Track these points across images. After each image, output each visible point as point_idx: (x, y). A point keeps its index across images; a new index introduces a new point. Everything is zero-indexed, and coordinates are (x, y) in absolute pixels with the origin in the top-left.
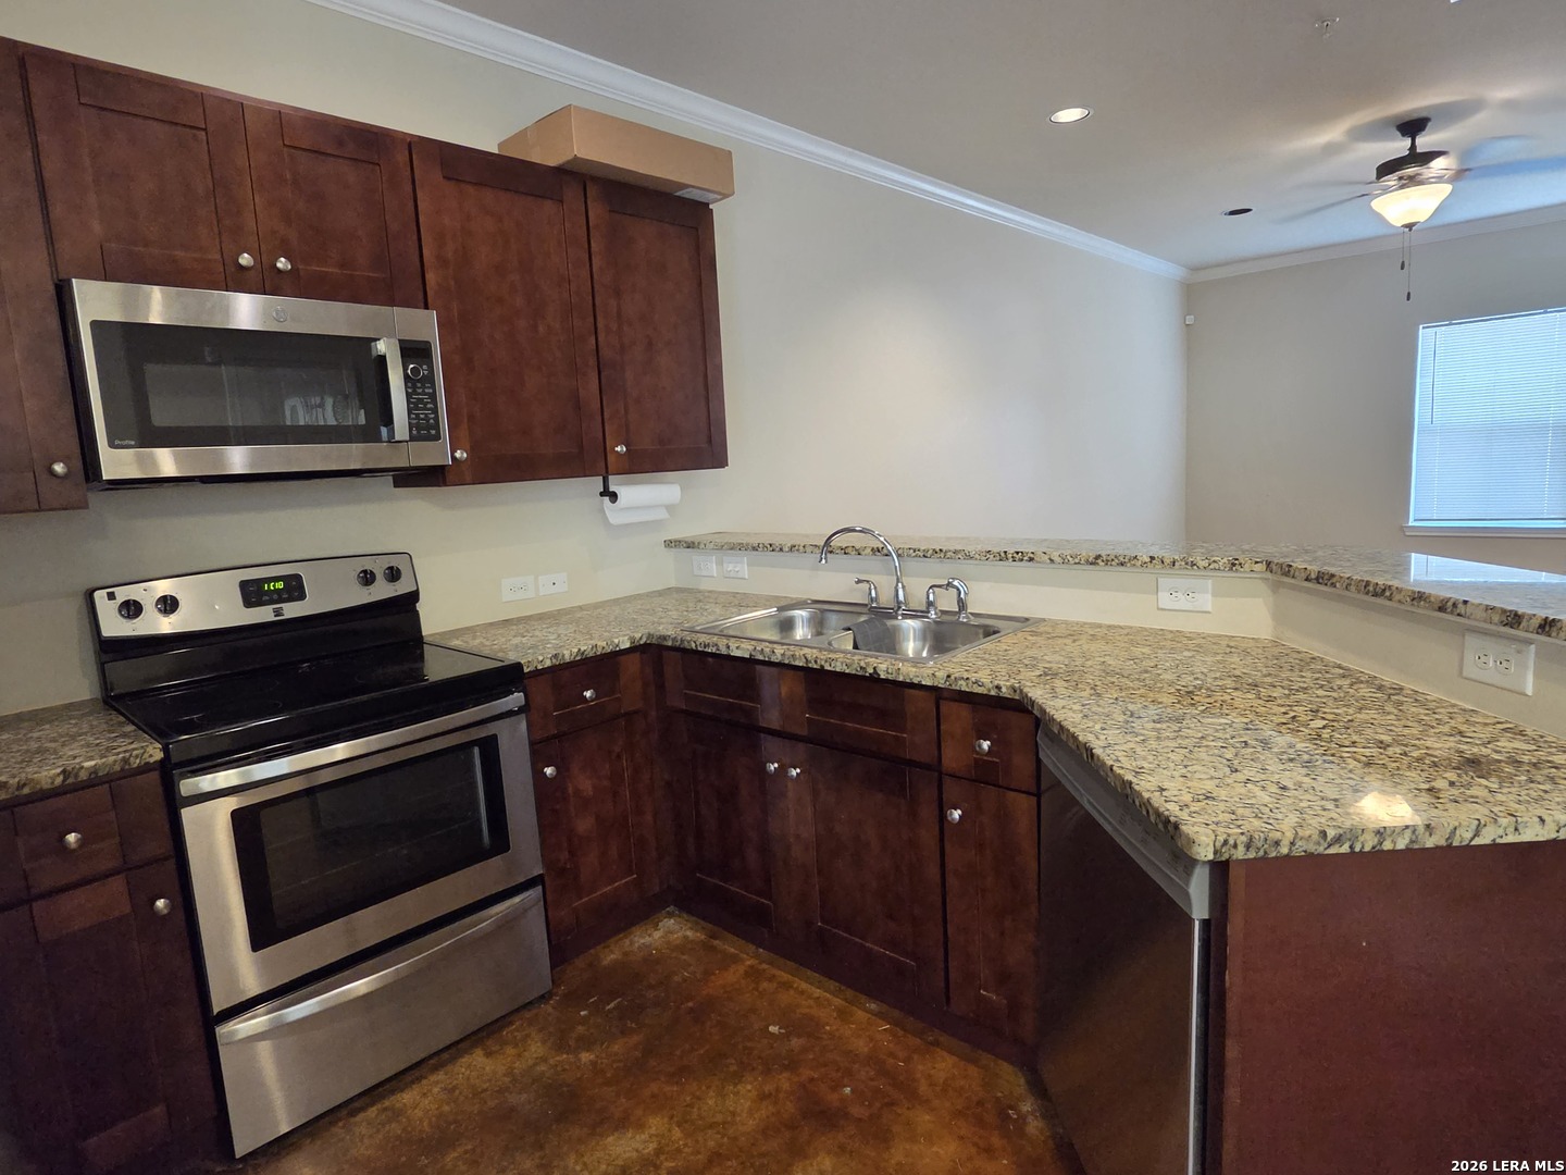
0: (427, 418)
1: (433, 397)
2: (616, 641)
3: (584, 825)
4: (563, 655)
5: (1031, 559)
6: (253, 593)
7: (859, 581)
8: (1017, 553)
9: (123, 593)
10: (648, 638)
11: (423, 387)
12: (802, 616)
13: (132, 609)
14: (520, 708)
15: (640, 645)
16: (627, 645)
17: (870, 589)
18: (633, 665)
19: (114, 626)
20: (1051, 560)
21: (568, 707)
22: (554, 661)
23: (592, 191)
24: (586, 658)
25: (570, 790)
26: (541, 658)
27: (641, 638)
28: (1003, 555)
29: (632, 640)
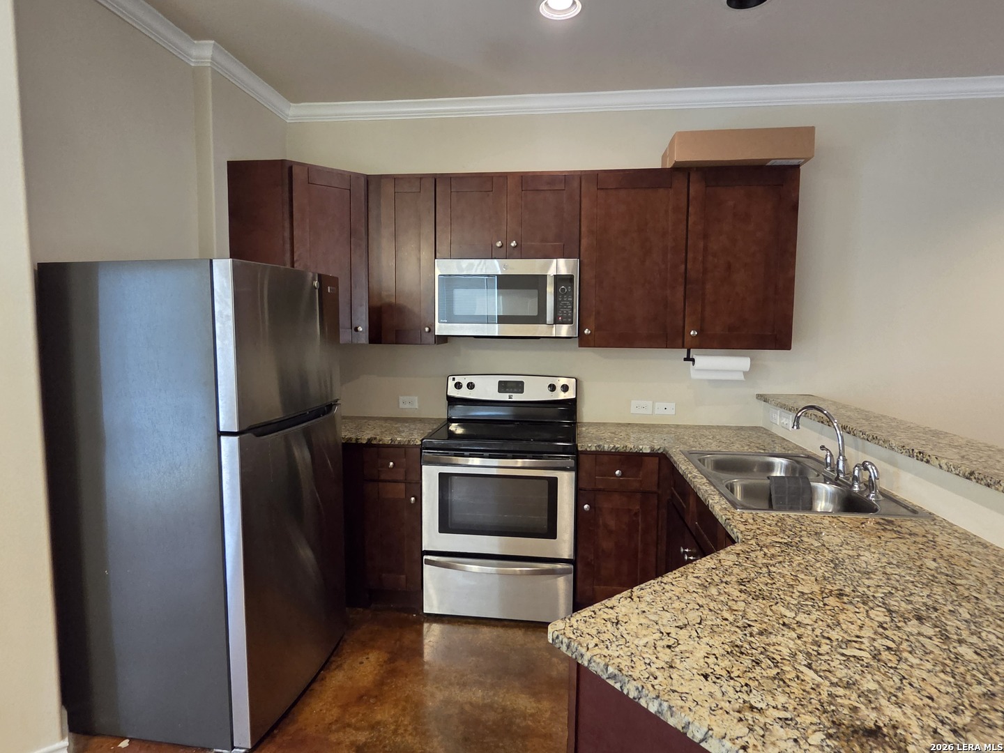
0: (567, 313)
1: (572, 303)
2: (641, 447)
3: (607, 544)
4: (604, 447)
5: (928, 462)
6: (503, 387)
7: (823, 448)
8: (920, 453)
9: (458, 379)
10: (664, 451)
11: (567, 297)
12: (782, 463)
13: (458, 386)
14: (571, 468)
15: (658, 453)
16: (648, 451)
17: (827, 455)
18: (653, 464)
19: (453, 392)
20: (941, 467)
21: (605, 476)
22: (598, 448)
23: (693, 177)
24: (618, 452)
25: (601, 522)
26: (590, 445)
27: (659, 449)
28: (911, 451)
29: (652, 449)
